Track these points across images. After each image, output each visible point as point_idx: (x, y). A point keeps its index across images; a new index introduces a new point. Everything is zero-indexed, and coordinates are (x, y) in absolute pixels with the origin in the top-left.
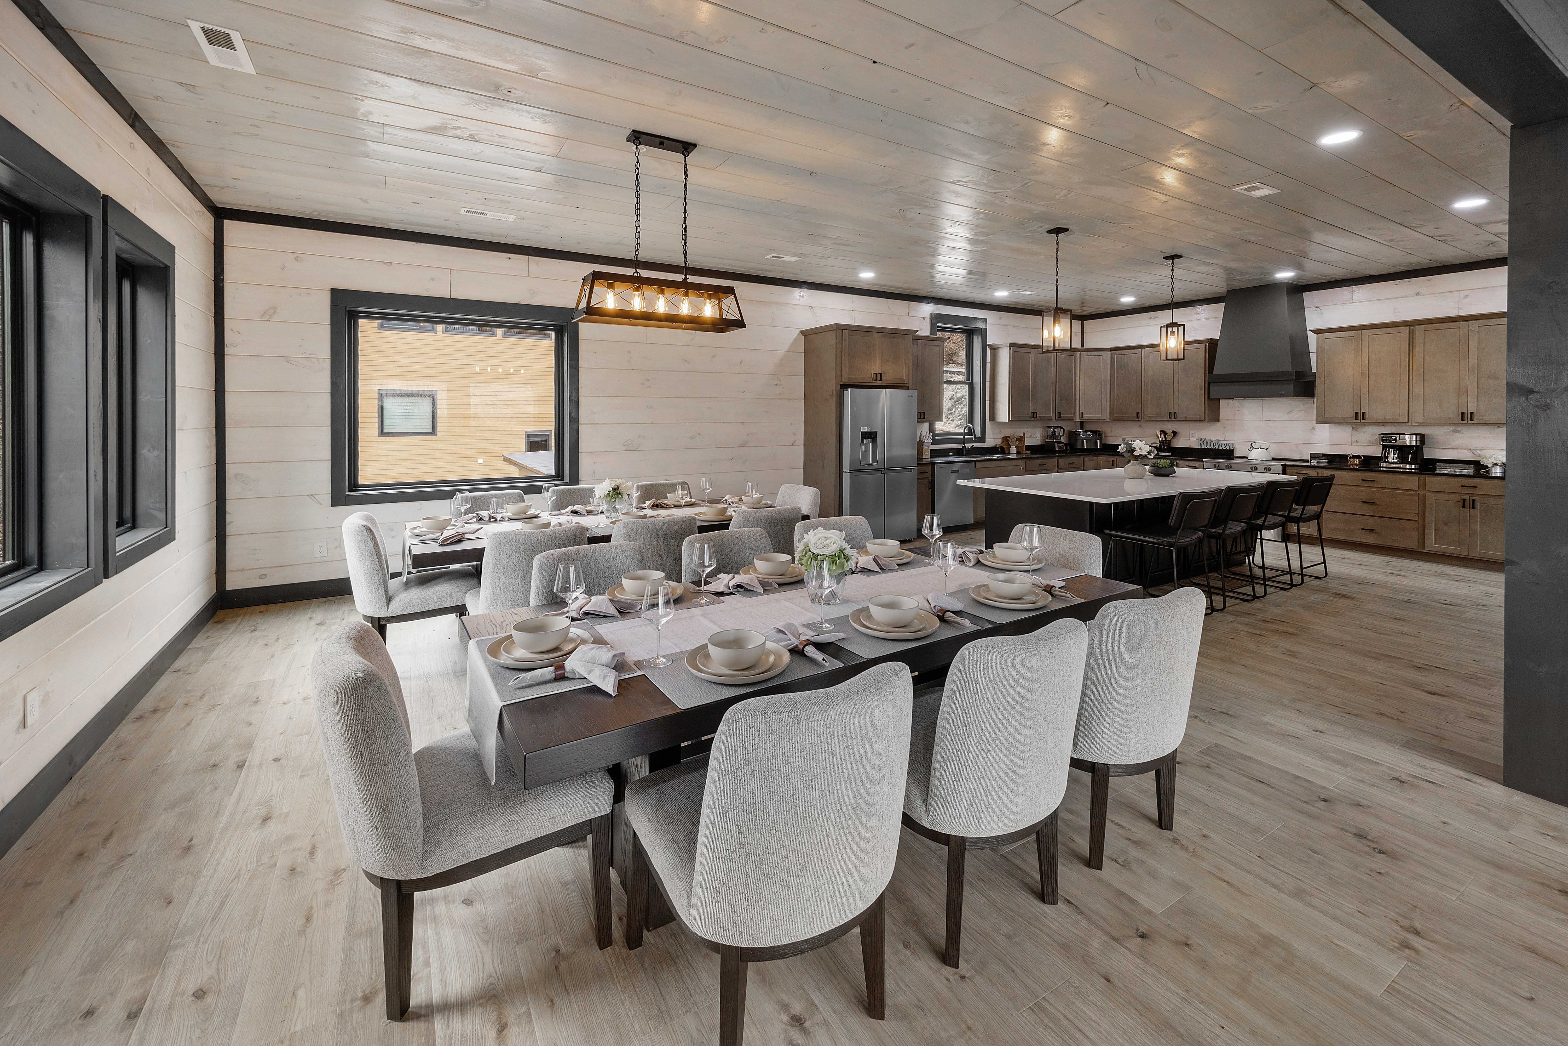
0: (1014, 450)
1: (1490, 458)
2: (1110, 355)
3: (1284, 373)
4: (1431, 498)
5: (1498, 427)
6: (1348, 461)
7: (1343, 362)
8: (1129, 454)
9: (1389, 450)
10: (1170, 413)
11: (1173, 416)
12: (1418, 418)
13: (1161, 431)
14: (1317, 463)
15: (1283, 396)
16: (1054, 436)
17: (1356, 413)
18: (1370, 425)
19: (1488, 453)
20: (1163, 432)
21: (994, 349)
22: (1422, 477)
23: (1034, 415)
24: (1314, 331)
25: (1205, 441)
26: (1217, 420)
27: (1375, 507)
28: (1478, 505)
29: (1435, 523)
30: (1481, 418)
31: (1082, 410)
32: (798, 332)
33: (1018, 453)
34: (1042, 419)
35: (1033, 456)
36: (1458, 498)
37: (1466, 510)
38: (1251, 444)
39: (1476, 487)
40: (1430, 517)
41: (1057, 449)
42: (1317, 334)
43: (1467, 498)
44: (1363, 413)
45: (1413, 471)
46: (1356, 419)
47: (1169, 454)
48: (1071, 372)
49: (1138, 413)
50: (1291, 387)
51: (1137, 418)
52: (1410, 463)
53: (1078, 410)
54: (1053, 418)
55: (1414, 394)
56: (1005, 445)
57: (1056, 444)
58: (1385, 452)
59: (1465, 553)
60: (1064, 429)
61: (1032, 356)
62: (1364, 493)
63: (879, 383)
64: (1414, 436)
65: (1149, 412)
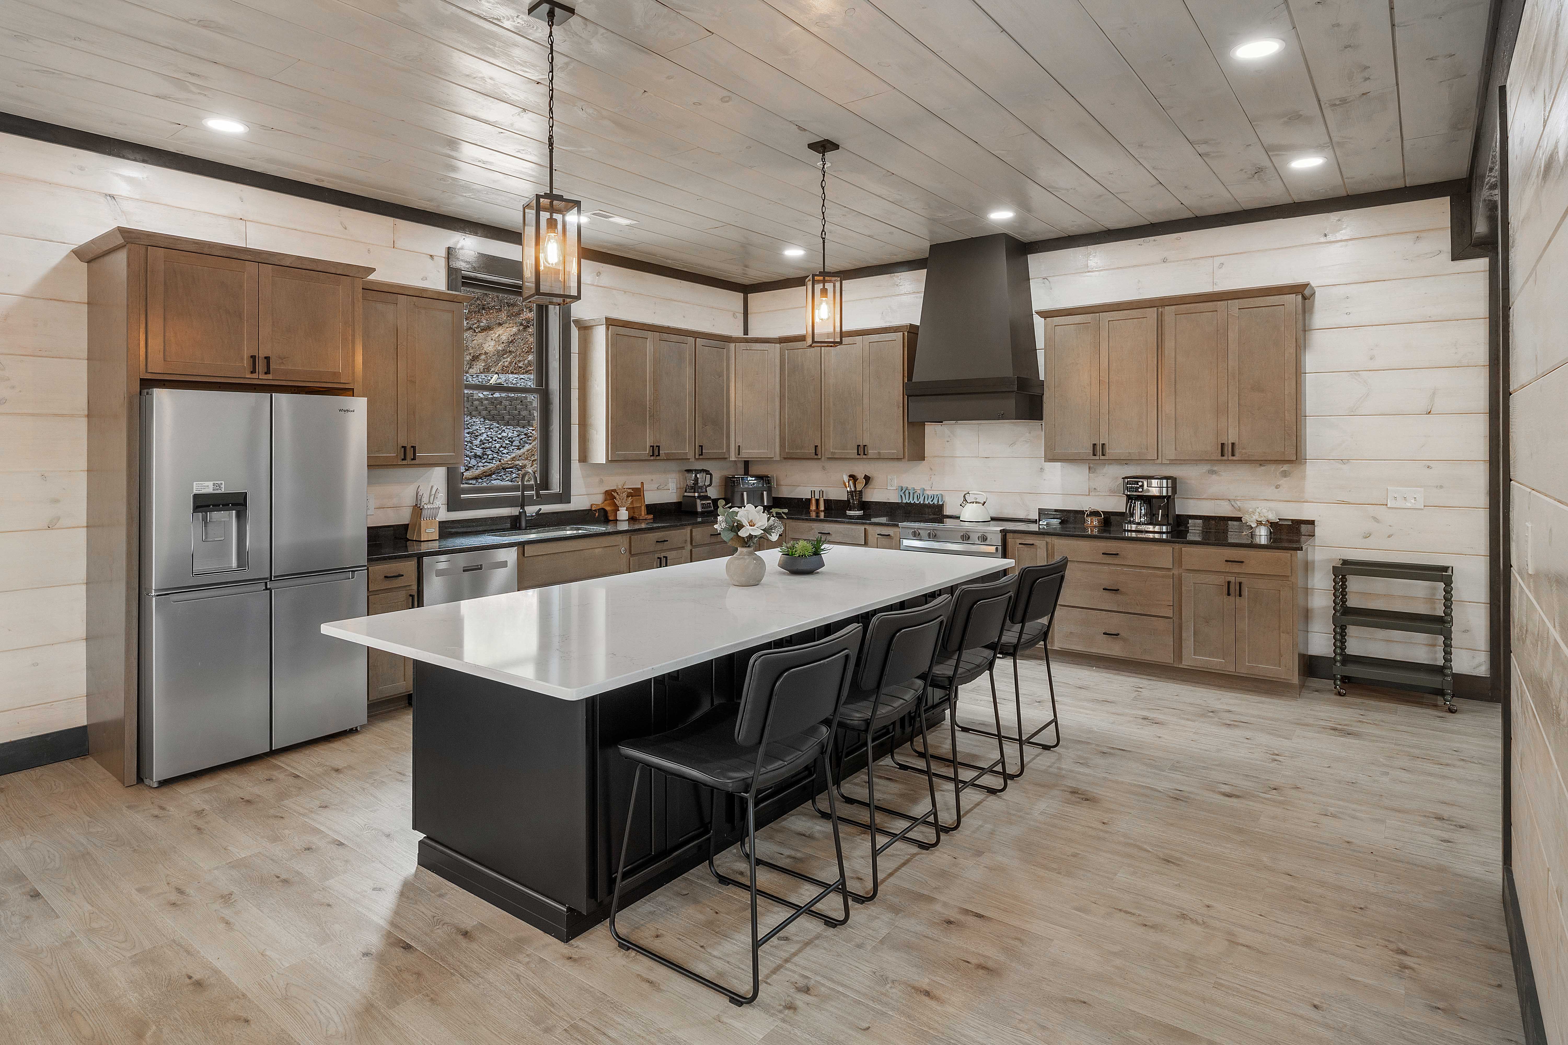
0: (623, 514)
1: (1254, 513)
2: (778, 350)
3: (1002, 381)
4: (1189, 581)
5: (1261, 465)
6: (1084, 521)
7: (1077, 364)
8: (732, 534)
9: (1135, 503)
10: (858, 446)
11: (862, 451)
12: (1170, 452)
13: (850, 476)
14: (1047, 524)
15: (1002, 417)
16: (695, 487)
17: (1094, 445)
18: (1111, 464)
19: (1249, 506)
20: (853, 477)
21: (585, 328)
22: (1177, 546)
23: (655, 451)
24: (1042, 314)
25: (907, 492)
26: (922, 458)
27: (1119, 597)
28: (1245, 592)
29: (1194, 622)
30: (1243, 451)
31: (740, 441)
32: (66, 250)
33: (632, 519)
34: (669, 458)
35: (655, 525)
36: (1221, 580)
37: (1232, 598)
38: (964, 497)
39: (1242, 562)
40: (1188, 612)
41: (699, 509)
42: (1045, 318)
43: (1232, 579)
44: (1103, 445)
45: (1164, 536)
46: (1094, 455)
47: (860, 513)
48: (720, 375)
49: (816, 446)
50: (1011, 403)
51: (816, 454)
52: (1161, 525)
53: (733, 442)
54: (691, 455)
55: (1163, 415)
56: (609, 505)
57: (698, 501)
58: (1131, 505)
59: (1230, 669)
60: (711, 475)
61: (649, 346)
62: (1105, 575)
63: (261, 378)
64: (1165, 481)
65: (831, 445)
